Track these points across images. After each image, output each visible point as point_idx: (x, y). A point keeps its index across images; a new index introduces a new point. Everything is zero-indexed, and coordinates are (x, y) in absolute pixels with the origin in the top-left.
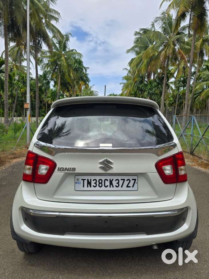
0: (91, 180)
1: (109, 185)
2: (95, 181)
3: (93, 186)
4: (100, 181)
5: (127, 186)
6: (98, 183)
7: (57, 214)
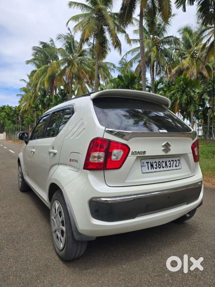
0: (153, 162)
1: (165, 166)
2: (156, 164)
3: (155, 168)
4: (159, 164)
5: (176, 166)
6: (158, 165)
7: (133, 197)
